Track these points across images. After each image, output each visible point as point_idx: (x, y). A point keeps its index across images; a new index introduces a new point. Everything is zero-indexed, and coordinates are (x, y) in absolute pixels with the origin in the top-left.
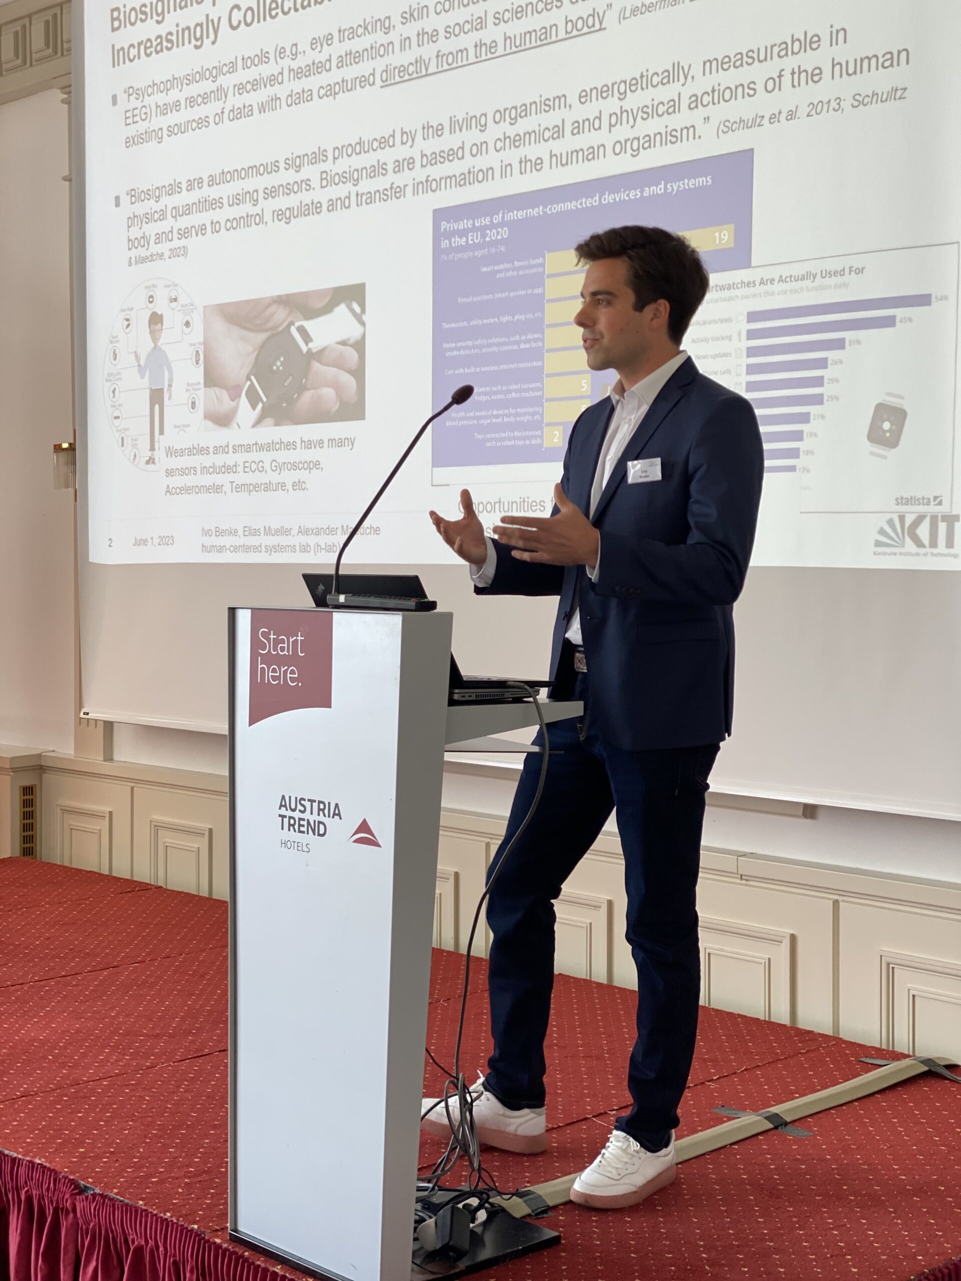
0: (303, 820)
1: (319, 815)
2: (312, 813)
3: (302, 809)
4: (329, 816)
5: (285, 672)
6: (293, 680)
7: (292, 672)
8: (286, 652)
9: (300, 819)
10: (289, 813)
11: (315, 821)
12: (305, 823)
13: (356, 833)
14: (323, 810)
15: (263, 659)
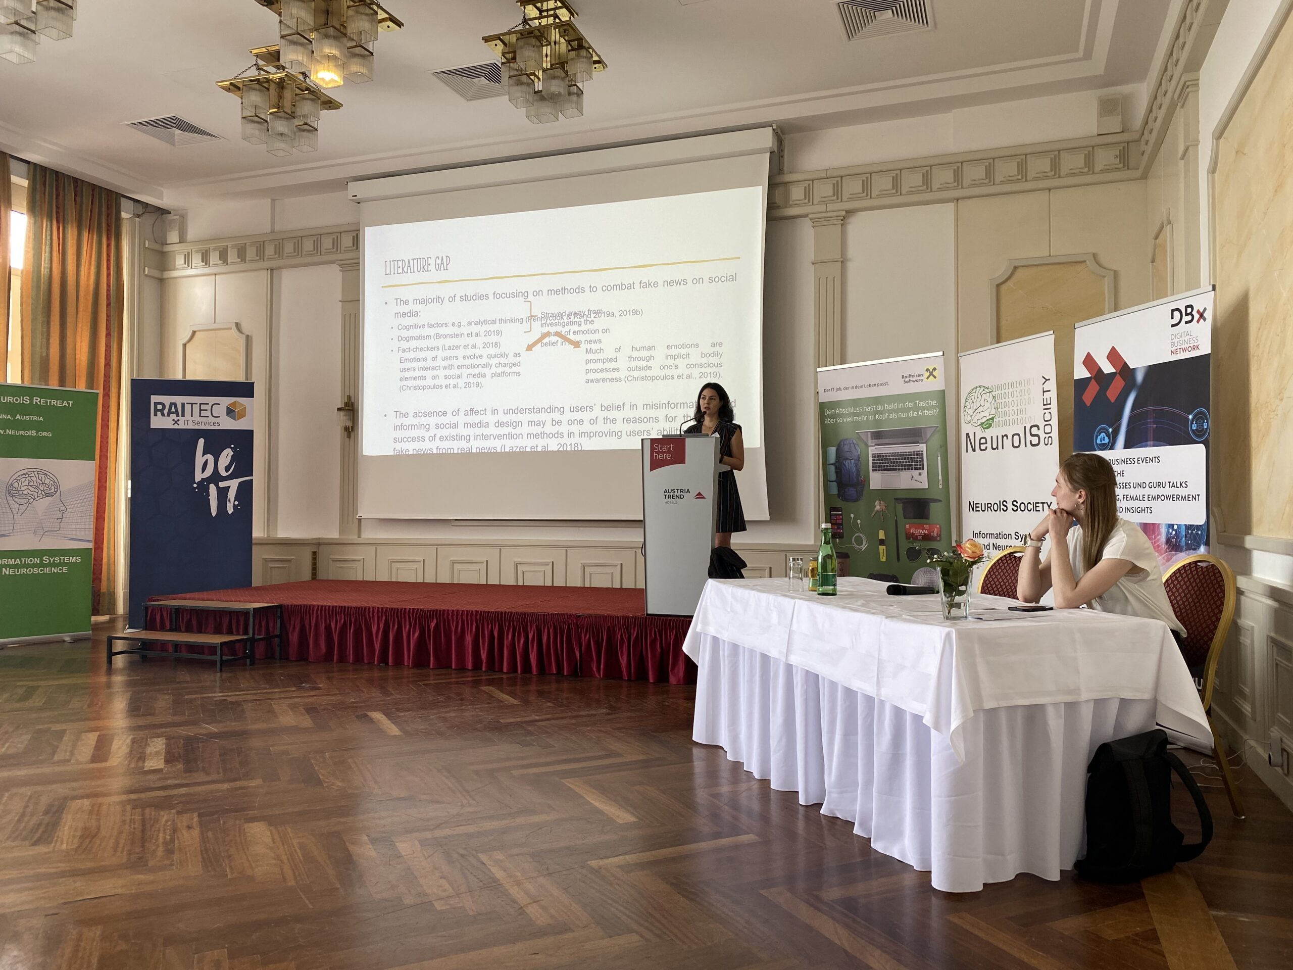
5: (666, 456)
6: (669, 457)
7: (669, 455)
8: (666, 450)
13: (696, 496)
15: (656, 452)
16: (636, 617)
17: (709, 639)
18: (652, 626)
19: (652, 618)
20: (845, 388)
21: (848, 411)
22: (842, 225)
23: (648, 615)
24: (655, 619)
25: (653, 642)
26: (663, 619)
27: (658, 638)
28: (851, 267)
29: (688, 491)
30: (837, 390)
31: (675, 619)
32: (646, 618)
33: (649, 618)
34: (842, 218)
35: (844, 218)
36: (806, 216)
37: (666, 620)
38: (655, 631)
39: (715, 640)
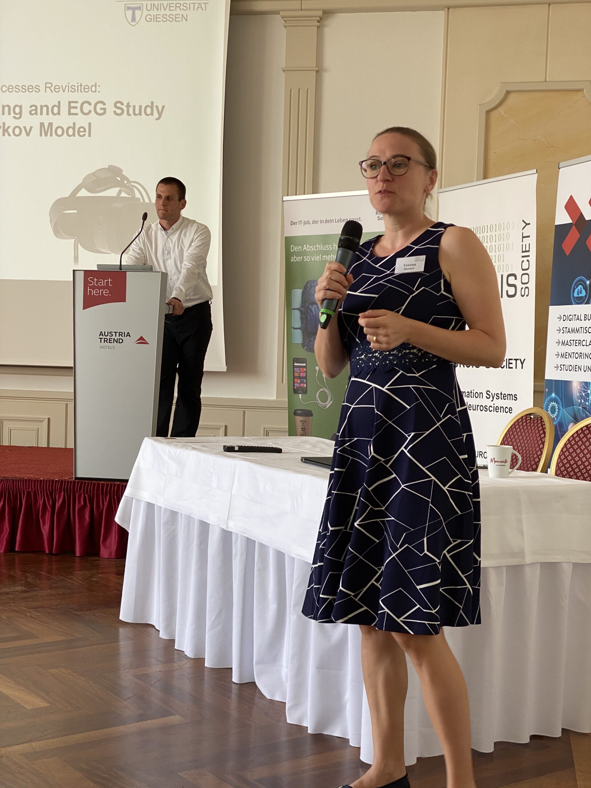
0: (112, 339)
1: (119, 336)
2: (116, 336)
3: (111, 335)
4: (124, 336)
5: (102, 292)
6: (105, 294)
7: (106, 291)
8: (103, 285)
9: (110, 339)
10: (105, 337)
11: (117, 339)
12: (113, 340)
13: (137, 341)
14: (121, 335)
15: (90, 287)
16: (62, 481)
17: (143, 506)
18: (82, 491)
19: (82, 483)
20: (315, 222)
21: (316, 248)
22: (318, 27)
23: (77, 478)
24: (85, 483)
25: (82, 510)
26: (95, 484)
27: (88, 505)
28: (328, 79)
29: (128, 335)
30: (305, 223)
31: (110, 483)
32: (74, 482)
33: (78, 482)
34: (318, 19)
35: (321, 19)
36: (277, 12)
37: (99, 484)
38: (85, 496)
39: (150, 506)
